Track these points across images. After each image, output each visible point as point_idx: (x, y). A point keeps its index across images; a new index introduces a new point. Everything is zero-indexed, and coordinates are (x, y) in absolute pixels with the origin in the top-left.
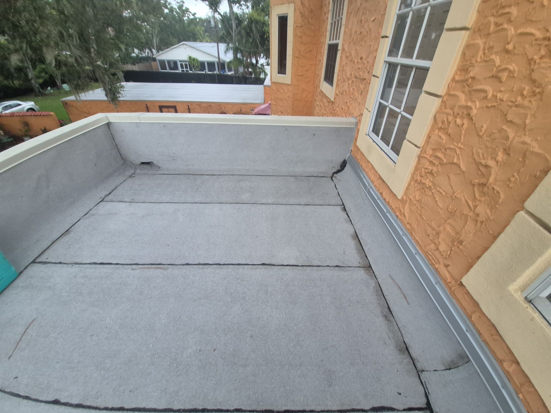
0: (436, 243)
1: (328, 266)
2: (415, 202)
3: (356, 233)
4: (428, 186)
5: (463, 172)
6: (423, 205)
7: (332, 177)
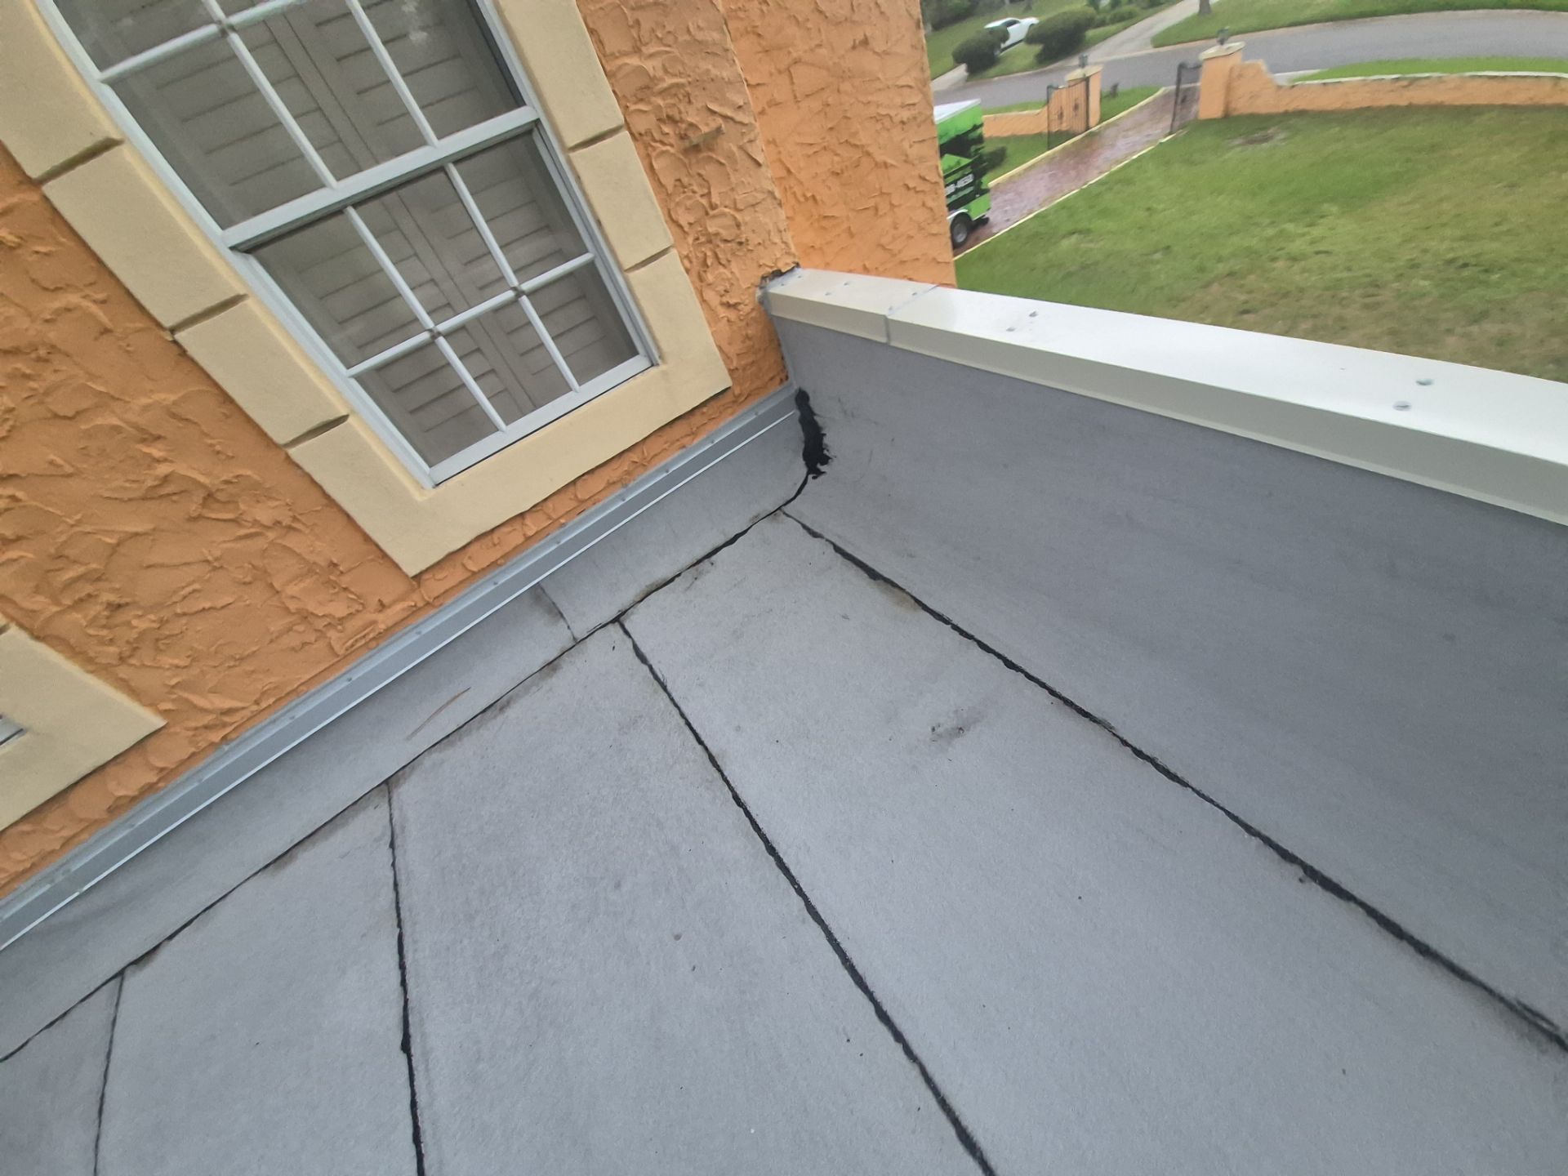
0: (325, 623)
2: (195, 671)
3: (267, 866)
4: (156, 625)
5: (154, 529)
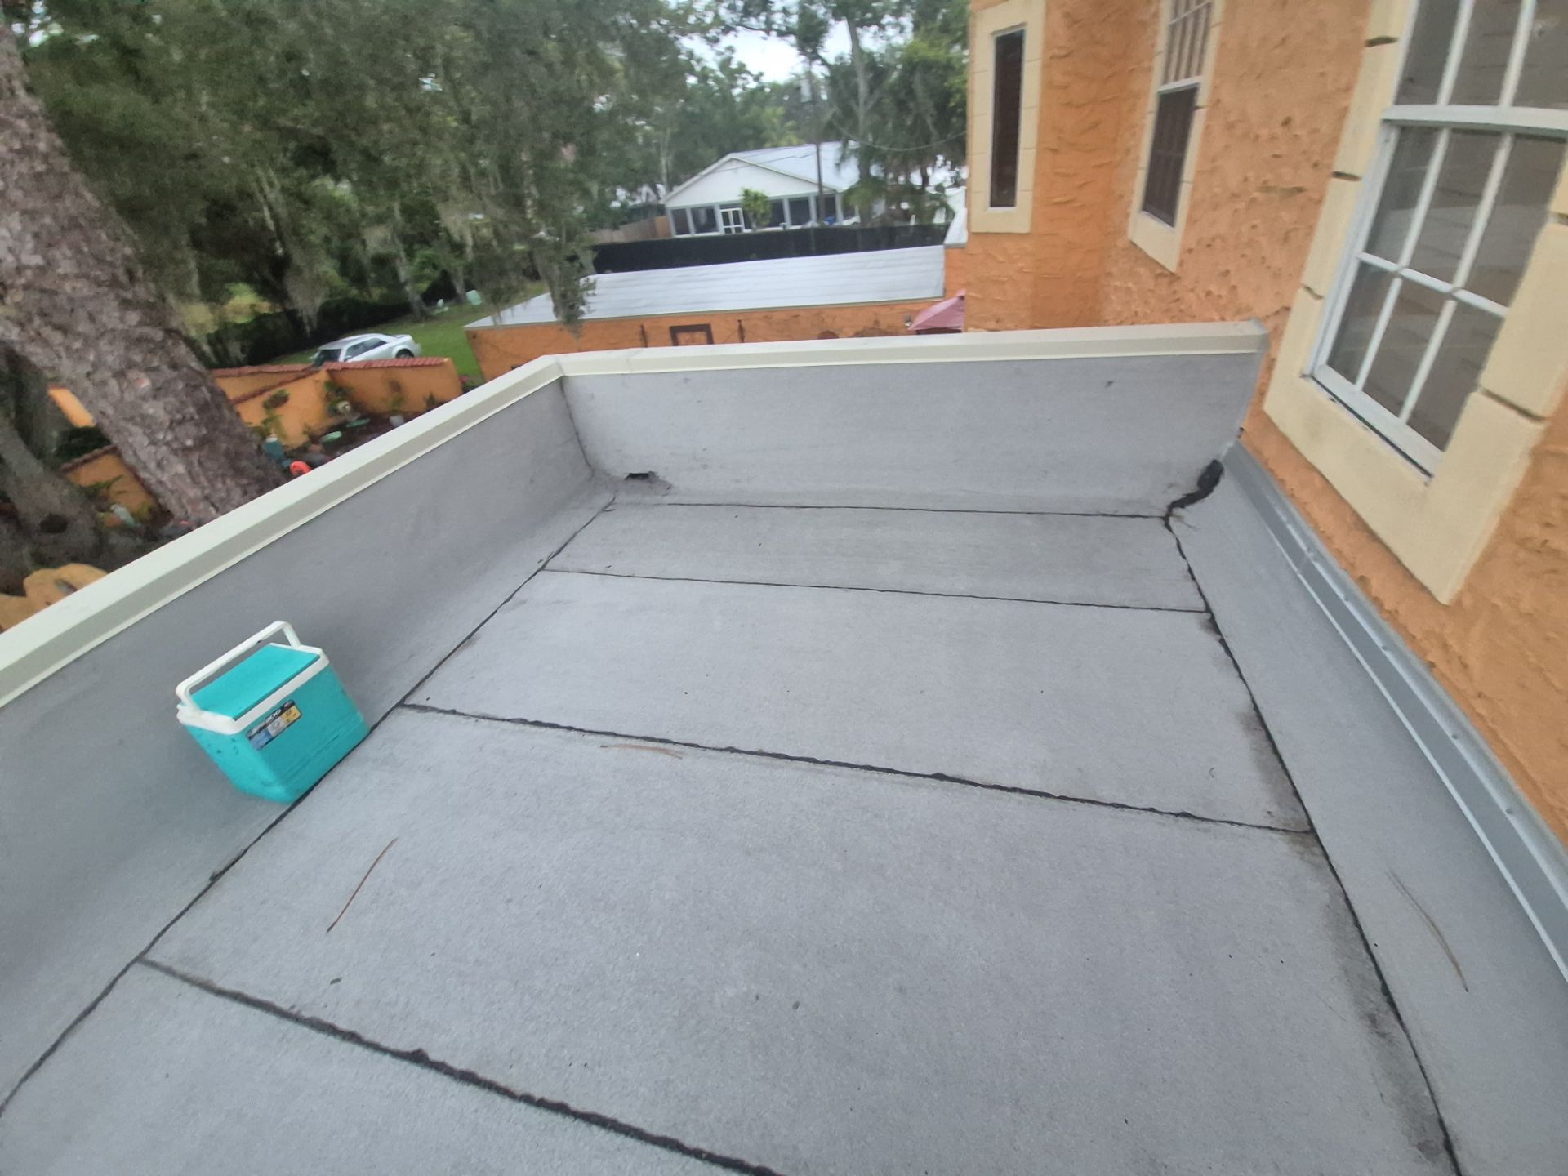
1: (1152, 810)
2: (1515, 621)
3: (1256, 708)
6: (1552, 635)
7: (1165, 519)
